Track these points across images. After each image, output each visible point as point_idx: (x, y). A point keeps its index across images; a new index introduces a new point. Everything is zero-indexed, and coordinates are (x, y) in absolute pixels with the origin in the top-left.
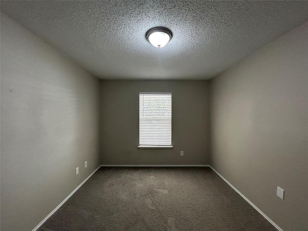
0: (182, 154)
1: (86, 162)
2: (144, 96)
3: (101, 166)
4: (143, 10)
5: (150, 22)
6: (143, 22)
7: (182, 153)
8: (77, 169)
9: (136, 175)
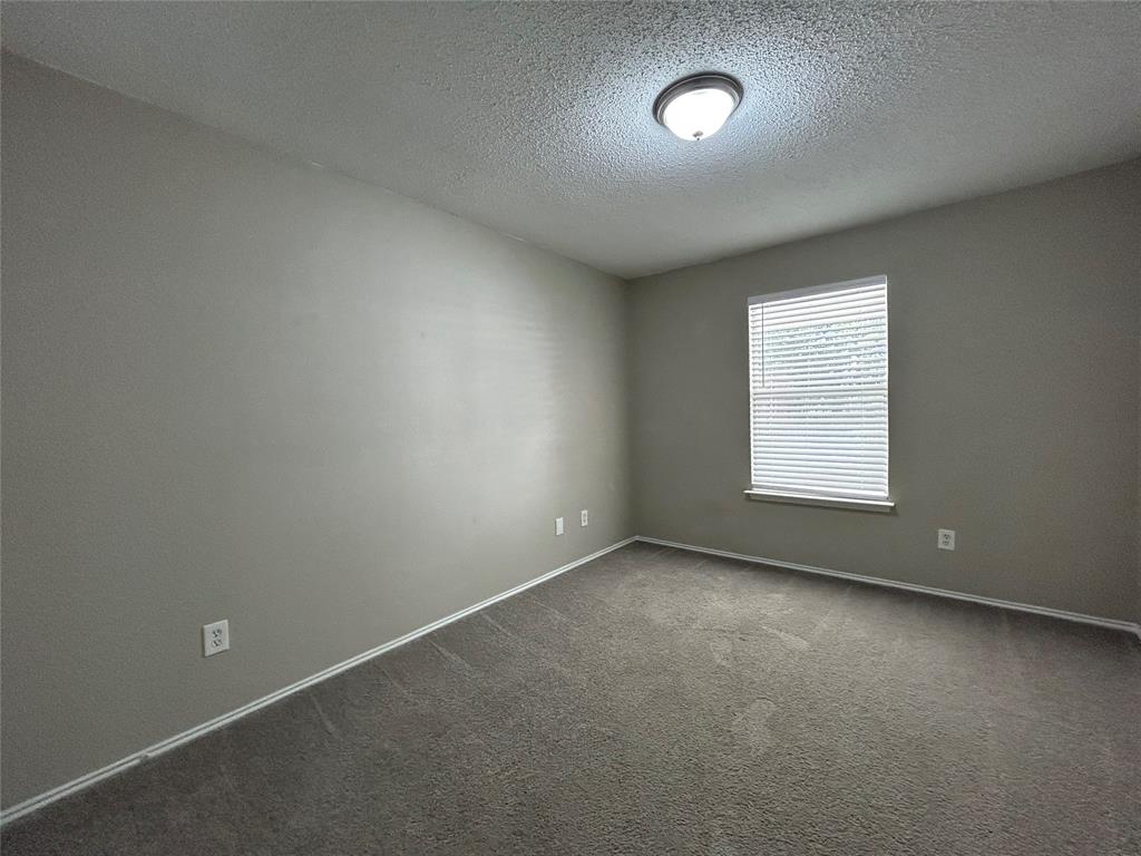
0: (946, 543)
1: (585, 512)
2: (765, 310)
3: (637, 538)
4: (606, 70)
5: (642, 84)
6: (624, 93)
7: (947, 539)
8: (560, 521)
9: (726, 579)
